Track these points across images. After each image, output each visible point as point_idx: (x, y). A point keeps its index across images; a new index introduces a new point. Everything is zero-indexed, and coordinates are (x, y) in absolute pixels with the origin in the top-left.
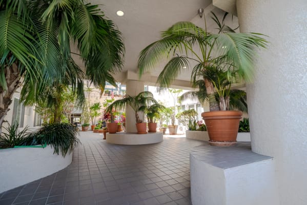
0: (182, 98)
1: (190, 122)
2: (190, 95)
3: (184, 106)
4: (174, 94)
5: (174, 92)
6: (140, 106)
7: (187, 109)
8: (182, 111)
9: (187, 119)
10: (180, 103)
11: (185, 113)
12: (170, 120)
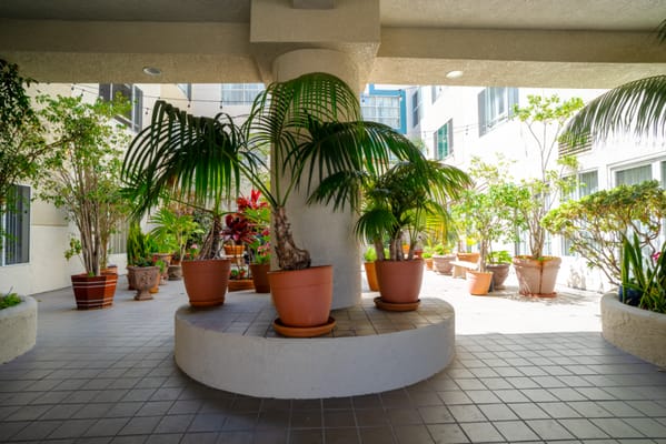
0: (579, 133)
1: (631, 252)
2: (631, 107)
3: (594, 174)
4: (538, 125)
5: (540, 116)
6: (326, 175)
7: (607, 184)
8: (577, 197)
9: (607, 236)
10: (571, 163)
11: (600, 206)
12: (526, 236)
